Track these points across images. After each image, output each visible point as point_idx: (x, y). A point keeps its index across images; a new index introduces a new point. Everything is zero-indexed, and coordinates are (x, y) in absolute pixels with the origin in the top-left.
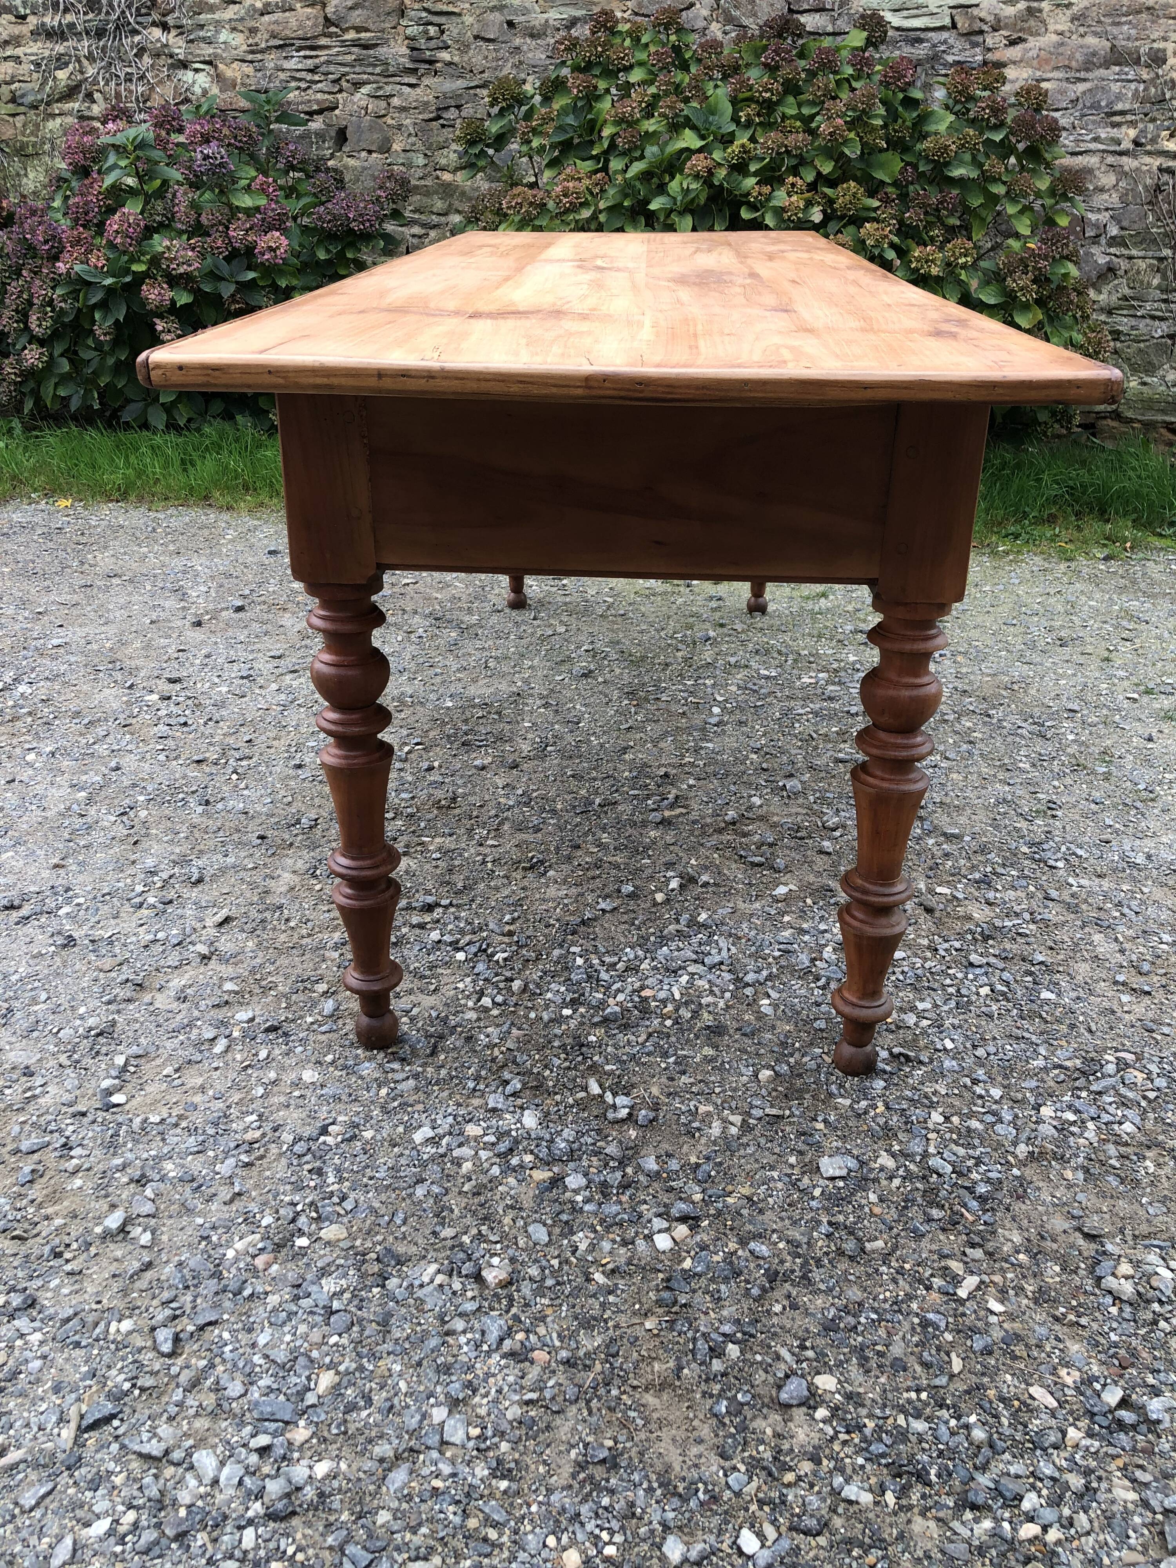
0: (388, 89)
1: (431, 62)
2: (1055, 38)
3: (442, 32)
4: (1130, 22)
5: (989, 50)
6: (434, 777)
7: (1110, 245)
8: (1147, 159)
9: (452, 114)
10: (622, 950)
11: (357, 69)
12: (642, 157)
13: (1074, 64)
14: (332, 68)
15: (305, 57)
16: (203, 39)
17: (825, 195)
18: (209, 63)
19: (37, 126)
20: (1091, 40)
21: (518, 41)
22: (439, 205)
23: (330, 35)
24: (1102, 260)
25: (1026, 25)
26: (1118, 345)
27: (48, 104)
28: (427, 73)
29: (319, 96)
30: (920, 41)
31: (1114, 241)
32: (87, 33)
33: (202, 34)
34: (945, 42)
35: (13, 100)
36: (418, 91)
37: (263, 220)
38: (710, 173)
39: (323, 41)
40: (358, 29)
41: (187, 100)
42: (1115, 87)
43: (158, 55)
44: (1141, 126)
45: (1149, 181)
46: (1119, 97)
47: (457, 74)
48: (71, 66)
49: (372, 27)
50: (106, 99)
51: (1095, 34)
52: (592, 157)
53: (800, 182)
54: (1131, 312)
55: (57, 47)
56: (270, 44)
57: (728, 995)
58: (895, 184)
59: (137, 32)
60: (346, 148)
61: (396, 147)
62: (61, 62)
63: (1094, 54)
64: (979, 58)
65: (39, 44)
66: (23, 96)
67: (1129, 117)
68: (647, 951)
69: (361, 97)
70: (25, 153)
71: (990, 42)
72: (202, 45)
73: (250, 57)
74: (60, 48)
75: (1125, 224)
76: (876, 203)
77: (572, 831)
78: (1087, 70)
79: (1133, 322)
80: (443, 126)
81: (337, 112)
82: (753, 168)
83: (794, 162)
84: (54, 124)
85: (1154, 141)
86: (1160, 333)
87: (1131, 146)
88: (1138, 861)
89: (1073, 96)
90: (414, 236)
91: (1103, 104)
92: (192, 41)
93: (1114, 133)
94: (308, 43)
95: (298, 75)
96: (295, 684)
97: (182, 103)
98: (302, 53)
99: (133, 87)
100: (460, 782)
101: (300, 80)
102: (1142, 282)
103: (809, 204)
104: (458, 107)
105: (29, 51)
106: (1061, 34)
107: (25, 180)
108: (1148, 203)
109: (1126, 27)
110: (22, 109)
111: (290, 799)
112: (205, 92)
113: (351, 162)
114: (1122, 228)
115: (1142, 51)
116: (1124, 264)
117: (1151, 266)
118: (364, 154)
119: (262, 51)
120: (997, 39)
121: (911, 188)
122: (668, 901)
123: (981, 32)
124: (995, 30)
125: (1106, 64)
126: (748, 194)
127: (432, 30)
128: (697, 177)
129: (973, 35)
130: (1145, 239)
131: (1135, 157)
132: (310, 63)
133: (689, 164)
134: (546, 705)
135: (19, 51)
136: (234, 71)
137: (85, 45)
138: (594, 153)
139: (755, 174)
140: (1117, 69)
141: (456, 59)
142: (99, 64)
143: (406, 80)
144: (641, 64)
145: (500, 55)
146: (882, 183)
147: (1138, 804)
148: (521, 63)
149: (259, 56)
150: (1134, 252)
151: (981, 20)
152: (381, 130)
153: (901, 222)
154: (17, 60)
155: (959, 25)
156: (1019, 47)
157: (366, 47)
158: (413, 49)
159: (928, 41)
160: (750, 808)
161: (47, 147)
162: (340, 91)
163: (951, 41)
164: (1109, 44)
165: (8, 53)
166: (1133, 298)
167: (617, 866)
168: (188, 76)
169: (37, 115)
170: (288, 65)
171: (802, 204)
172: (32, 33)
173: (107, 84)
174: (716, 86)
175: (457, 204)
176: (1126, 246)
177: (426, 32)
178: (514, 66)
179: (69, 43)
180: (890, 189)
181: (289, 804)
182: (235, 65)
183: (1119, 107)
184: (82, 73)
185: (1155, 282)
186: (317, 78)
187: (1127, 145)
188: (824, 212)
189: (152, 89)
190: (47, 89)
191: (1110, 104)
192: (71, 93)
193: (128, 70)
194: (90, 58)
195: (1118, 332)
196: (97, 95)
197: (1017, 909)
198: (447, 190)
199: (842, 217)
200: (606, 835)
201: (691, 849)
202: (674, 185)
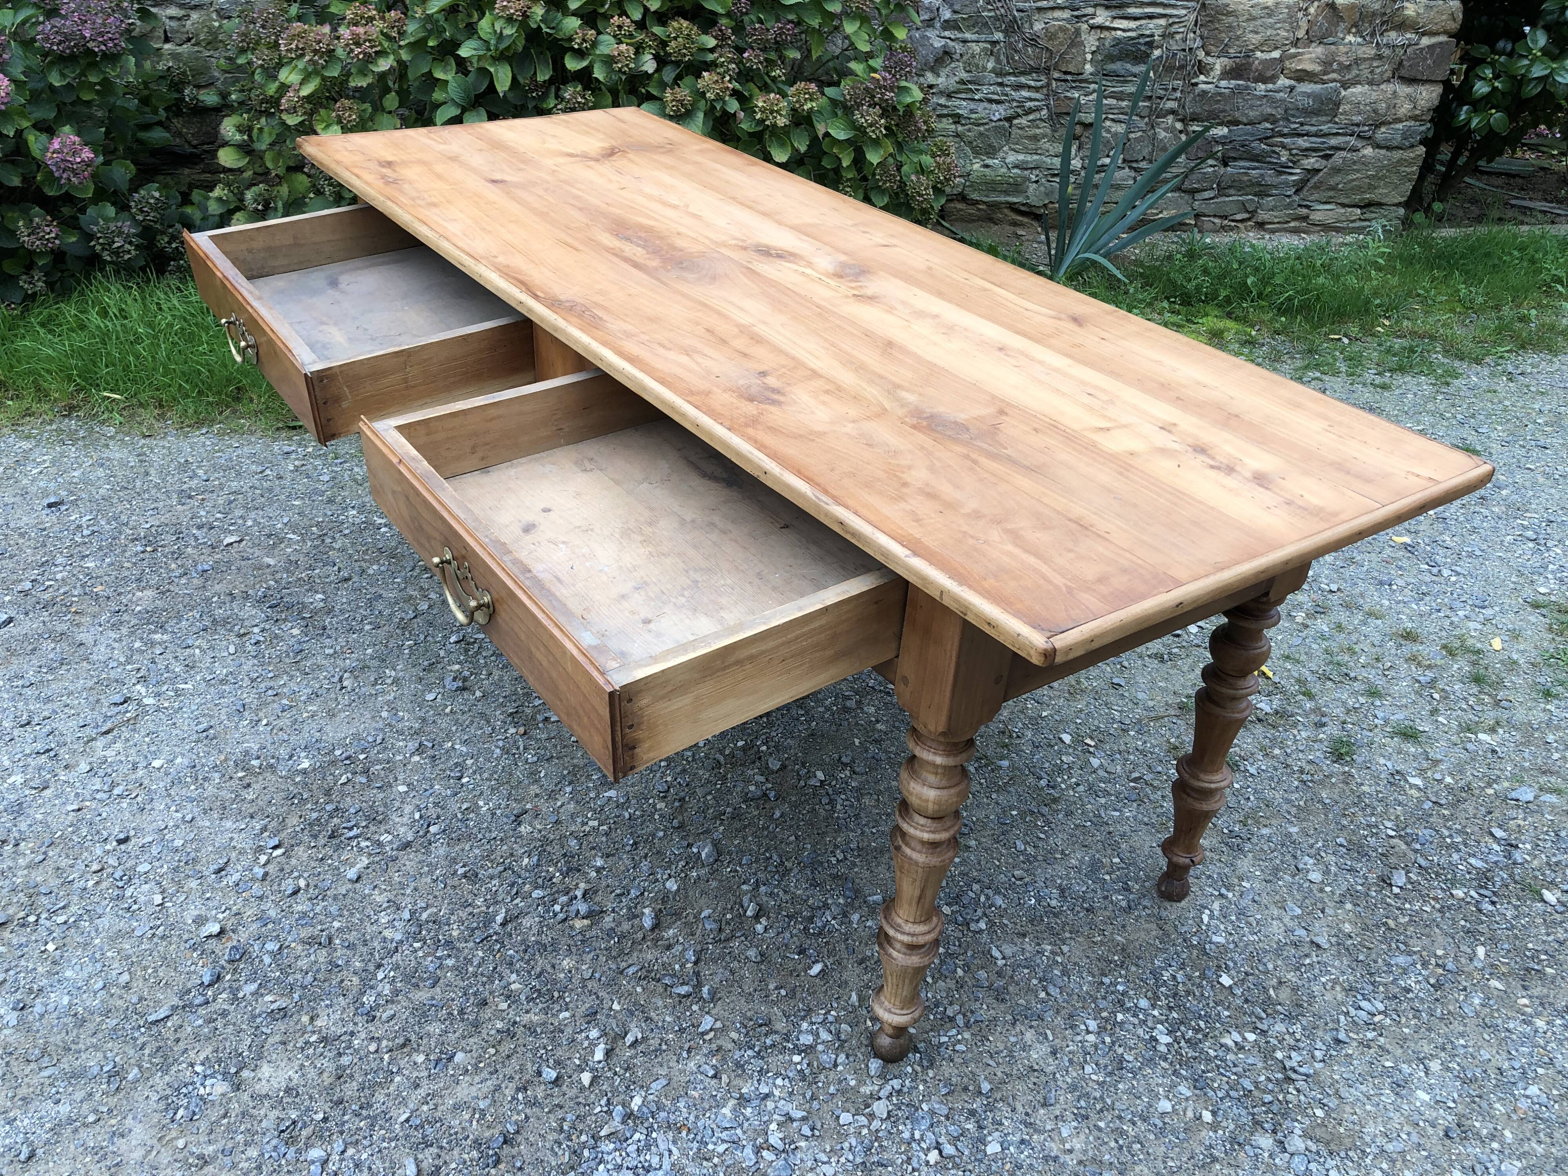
6: (301, 906)
7: (944, 29)
17: (656, 36)
24: (938, 44)
26: (960, 128)
31: (948, 25)
38: (525, 16)
53: (627, 22)
54: (969, 96)
58: (729, 15)
75: (957, 7)
76: (711, 42)
77: (475, 975)
79: (972, 105)
82: (573, 5)
86: (997, 116)
88: (1054, 903)
96: (110, 753)
100: (334, 909)
102: (977, 66)
103: (639, 49)
111: (126, 977)
114: (955, 12)
116: (958, 47)
117: (984, 49)
121: (746, 19)
122: (594, 1080)
126: (571, 39)
128: (510, 20)
130: (976, 22)
133: (499, 4)
134: (420, 750)
139: (575, 14)
146: (714, 14)
147: (1045, 810)
150: (968, 36)
153: (741, 64)
166: (970, 82)
167: (531, 1029)
171: (632, 50)
176: (959, 29)
180: (723, 23)
181: (127, 986)
185: (990, 66)
188: (656, 57)
195: (959, 116)
197: (950, 1012)
199: (677, 63)
200: (514, 977)
201: (612, 983)
202: (484, 25)
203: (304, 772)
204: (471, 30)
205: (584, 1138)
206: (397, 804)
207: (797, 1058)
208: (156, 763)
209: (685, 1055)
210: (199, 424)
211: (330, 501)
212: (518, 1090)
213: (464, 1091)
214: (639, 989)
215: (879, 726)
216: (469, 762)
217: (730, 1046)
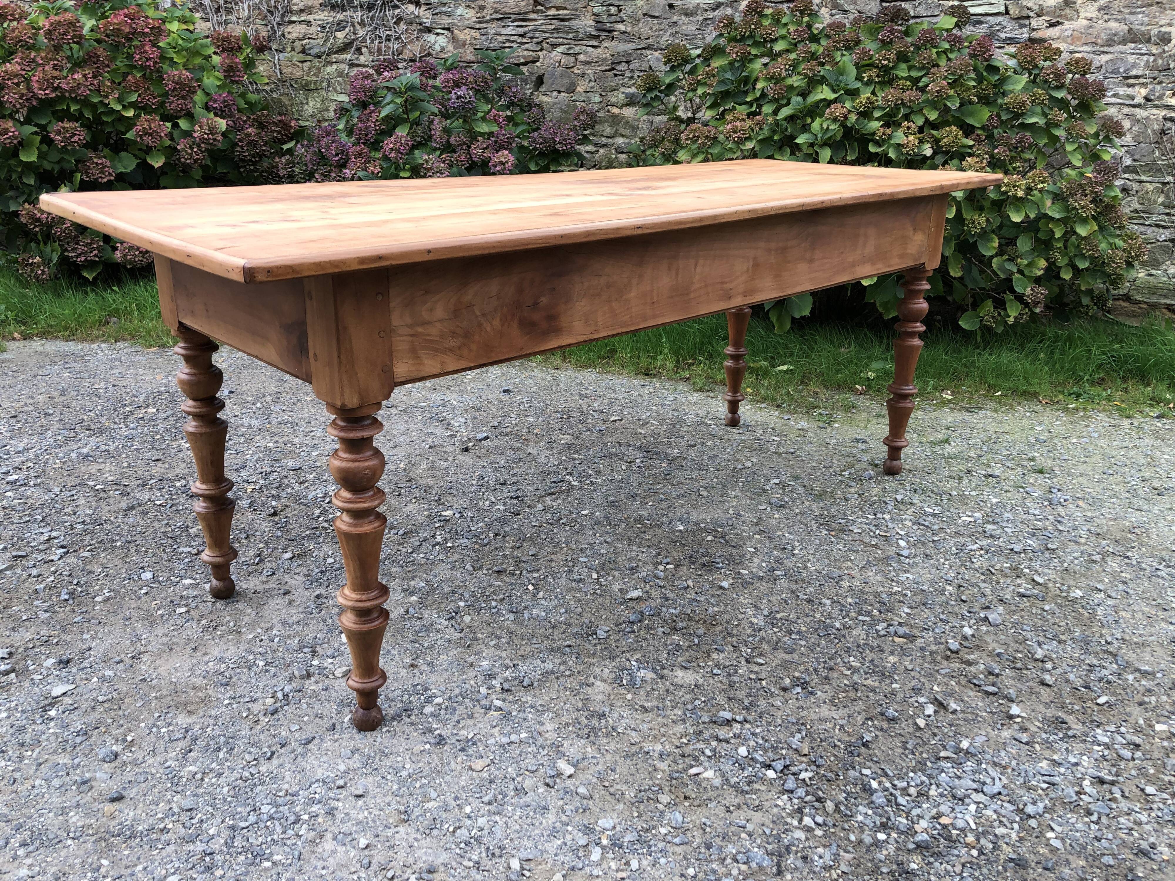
0: (577, 49)
1: (610, 31)
2: (1085, 22)
3: (620, 11)
4: (1144, 12)
5: (1034, 30)
7: (1125, 172)
8: (1155, 111)
9: (623, 67)
10: (906, 774)
11: (555, 35)
12: (788, 104)
13: (1099, 41)
14: (537, 34)
15: (518, 26)
16: (445, 13)
17: (933, 136)
18: (448, 29)
19: (319, 69)
20: (1113, 25)
21: (675, 18)
22: (608, 131)
23: (537, 12)
24: (1117, 183)
25: (1063, 13)
27: (328, 55)
28: (607, 38)
29: (526, 53)
30: (980, 22)
31: (1128, 169)
32: (361, 7)
33: (444, 9)
34: (1000, 24)
35: (303, 51)
36: (599, 50)
37: (496, 142)
38: (846, 118)
39: (532, 16)
40: (558, 8)
41: (429, 54)
42: (1131, 59)
43: (411, 23)
44: (1150, 87)
45: (1156, 127)
46: (1134, 66)
47: (629, 39)
48: (347, 29)
49: (568, 6)
50: (370, 52)
51: (1116, 20)
52: (746, 103)
53: (913, 126)
54: (1141, 222)
55: (338, 16)
56: (493, 17)
57: (1016, 826)
58: (983, 128)
59: (397, 7)
60: (543, 89)
61: (579, 89)
62: (340, 25)
63: (1115, 35)
64: (1027, 35)
65: (326, 13)
66: (310, 49)
67: (1142, 80)
68: (930, 777)
69: (557, 54)
70: (307, 88)
71: (1034, 23)
72: (444, 17)
73: (478, 26)
74: (340, 16)
75: (1137, 157)
76: (971, 143)
77: (822, 653)
78: (1110, 46)
79: (1143, 229)
80: (616, 75)
81: (538, 64)
82: (877, 114)
83: (908, 111)
84: (331, 69)
85: (1160, 97)
86: (1163, 238)
87: (1143, 101)
89: (1098, 64)
90: (588, 152)
91: (1121, 70)
92: (436, 14)
93: (1130, 91)
94: (521, 17)
95: (512, 38)
97: (425, 56)
98: (516, 24)
99: (391, 45)
101: (513, 42)
102: (1149, 200)
103: (921, 141)
104: (628, 62)
105: (318, 17)
106: (1090, 20)
107: (306, 107)
108: (1156, 142)
109: (1140, 16)
110: (309, 58)
111: (580, 609)
112: (443, 49)
113: (545, 99)
115: (1152, 33)
116: (1135, 186)
117: (1156, 188)
118: (555, 93)
119: (487, 22)
120: (1040, 23)
121: (996, 131)
122: (929, 727)
123: (1028, 17)
124: (1039, 16)
125: (1124, 42)
126: (874, 134)
127: (613, 10)
128: (835, 120)
129: (1022, 19)
130: (1152, 168)
131: (1145, 109)
132: (521, 30)
133: (828, 111)
134: (760, 532)
135: (310, 18)
136: (465, 35)
137: (358, 15)
138: (748, 100)
139: (878, 119)
140: (1133, 45)
141: (629, 29)
142: (368, 28)
143: (591, 43)
144: (783, 37)
145: (662, 27)
146: (973, 127)
148: (677, 33)
149: (484, 25)
150: (1143, 178)
151: (1028, 9)
152: (570, 77)
153: (992, 156)
154: (309, 23)
155: (1011, 12)
156: (1057, 29)
157: (562, 20)
158: (597, 22)
159: (986, 23)
160: (965, 638)
161: (325, 84)
162: (541, 50)
163: (1004, 23)
164: (1127, 28)
165: (302, 19)
166: (1143, 212)
167: (872, 690)
168: (432, 38)
169: (320, 62)
170: (504, 31)
171: (917, 141)
172: (321, 5)
173: (372, 42)
174: (843, 55)
175: (621, 130)
176: (1137, 173)
177: (608, 11)
178: (672, 35)
179: (348, 13)
180: (979, 132)
181: (580, 614)
182: (467, 31)
183: (1134, 73)
184: (355, 34)
185: (1160, 200)
186: (525, 40)
187: (1139, 100)
188: (933, 147)
189: (404, 46)
190: (329, 44)
191: (1127, 70)
192: (345, 47)
193: (389, 33)
194: (362, 24)
196: (364, 50)
198: (615, 120)
199: (947, 153)
200: (852, 659)
201: (930, 676)
202: (816, 125)
203: (681, 531)
204: (805, 128)
205: (925, 755)
206: (748, 557)
207: (1096, 748)
208: (584, 512)
209: (999, 727)
210: (586, 366)
211: (675, 410)
212: (867, 719)
213: (825, 711)
214: (953, 683)
215: (1123, 575)
216: (797, 544)
217: (1037, 730)
